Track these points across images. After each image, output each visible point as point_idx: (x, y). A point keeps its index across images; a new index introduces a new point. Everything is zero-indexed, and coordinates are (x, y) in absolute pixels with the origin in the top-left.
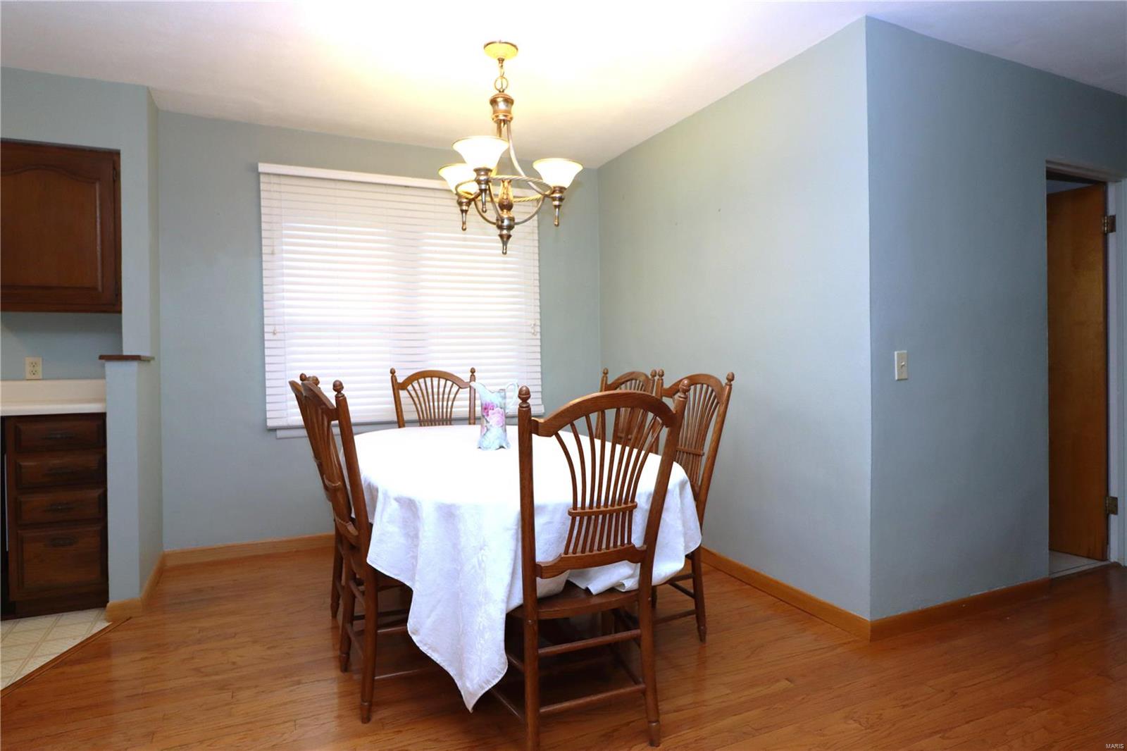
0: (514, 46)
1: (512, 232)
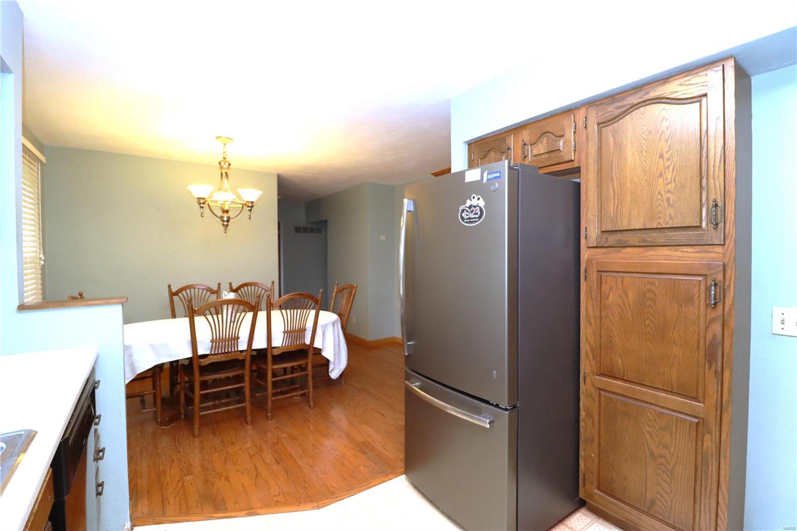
0: (231, 139)
1: (229, 223)
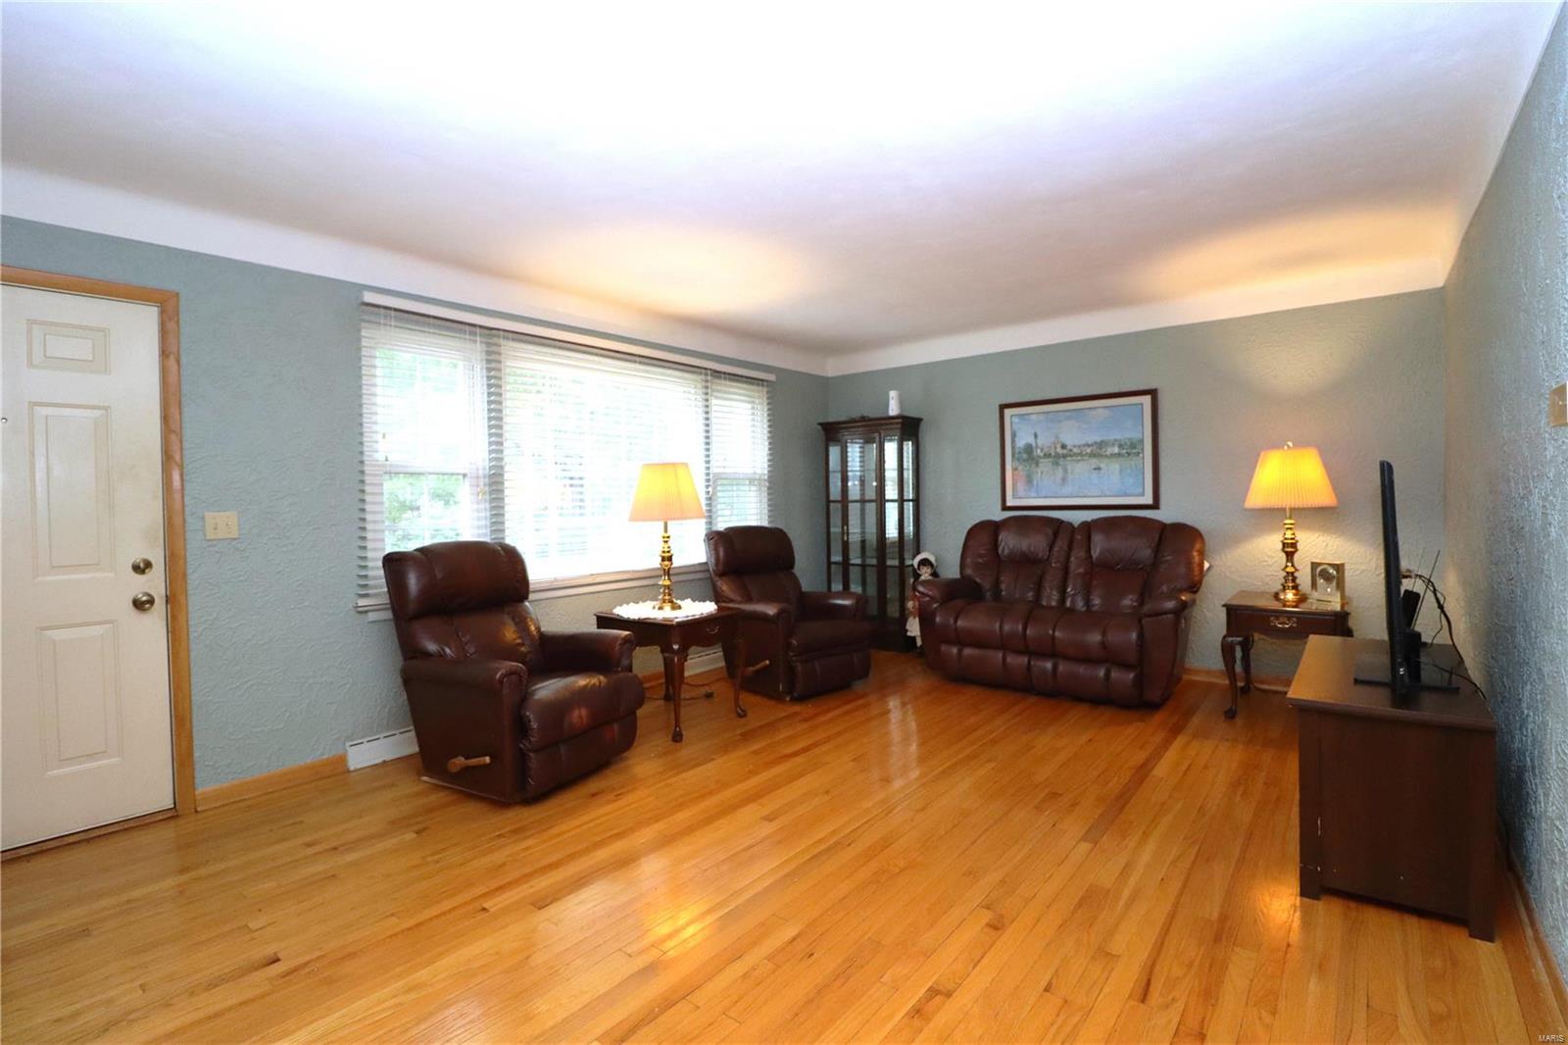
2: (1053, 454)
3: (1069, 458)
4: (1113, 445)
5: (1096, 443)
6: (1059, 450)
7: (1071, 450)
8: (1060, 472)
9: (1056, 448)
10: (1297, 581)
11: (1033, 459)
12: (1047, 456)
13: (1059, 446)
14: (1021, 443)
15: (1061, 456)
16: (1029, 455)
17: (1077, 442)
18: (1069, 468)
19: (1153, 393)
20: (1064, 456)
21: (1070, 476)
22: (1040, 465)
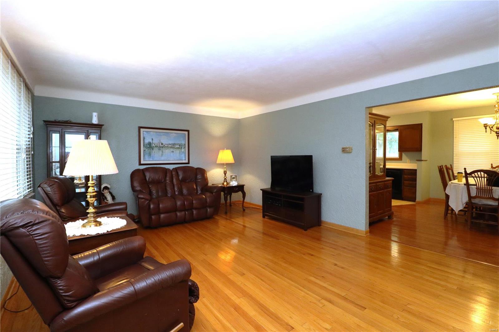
2: (158, 146)
3: (164, 148)
4: (177, 145)
5: (172, 144)
6: (161, 145)
7: (164, 145)
8: (161, 152)
9: (159, 144)
10: (227, 180)
11: (151, 147)
12: (156, 147)
13: (160, 144)
14: (147, 141)
15: (161, 147)
16: (150, 146)
17: (166, 143)
18: (164, 151)
19: (188, 131)
20: (162, 147)
21: (164, 154)
22: (154, 149)
